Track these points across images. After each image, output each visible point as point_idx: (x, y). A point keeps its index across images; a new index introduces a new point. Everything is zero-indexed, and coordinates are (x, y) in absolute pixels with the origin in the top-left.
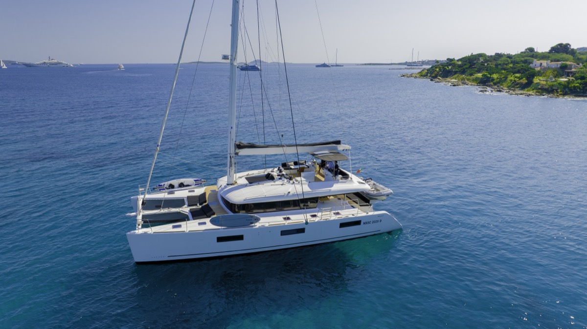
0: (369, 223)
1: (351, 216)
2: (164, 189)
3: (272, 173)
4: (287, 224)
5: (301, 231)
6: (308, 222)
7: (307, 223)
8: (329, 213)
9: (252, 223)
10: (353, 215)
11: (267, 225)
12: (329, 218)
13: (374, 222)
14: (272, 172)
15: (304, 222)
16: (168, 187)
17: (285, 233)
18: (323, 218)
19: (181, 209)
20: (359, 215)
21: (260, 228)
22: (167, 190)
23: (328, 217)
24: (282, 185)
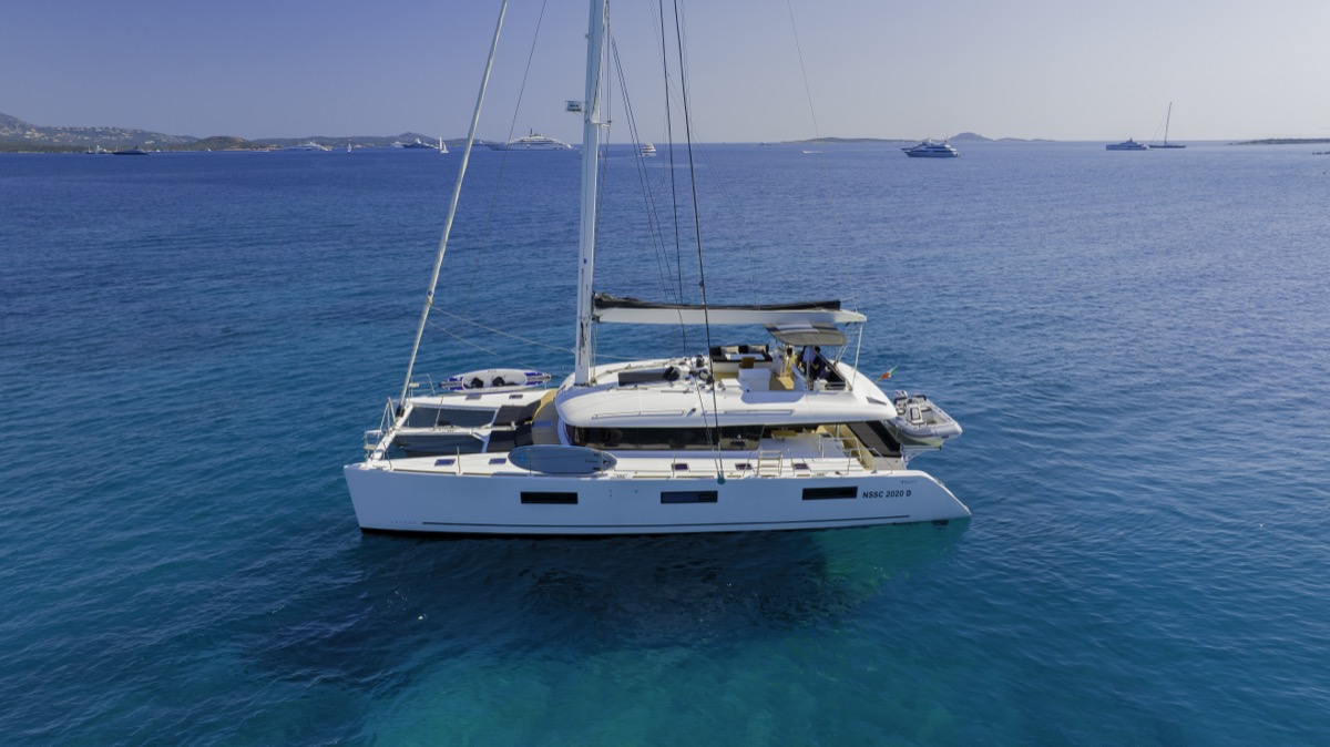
0: (877, 495)
1: (833, 475)
2: (461, 388)
3: (680, 367)
4: (675, 478)
5: (710, 497)
6: (726, 477)
7: (721, 480)
8: (776, 462)
9: (598, 469)
10: (837, 473)
11: (630, 476)
12: (777, 474)
13: (890, 494)
14: (681, 364)
15: (716, 476)
16: (469, 384)
17: (670, 497)
18: (761, 473)
19: (476, 430)
20: (851, 475)
21: (612, 483)
22: (466, 391)
23: (774, 473)
24: (685, 392)
